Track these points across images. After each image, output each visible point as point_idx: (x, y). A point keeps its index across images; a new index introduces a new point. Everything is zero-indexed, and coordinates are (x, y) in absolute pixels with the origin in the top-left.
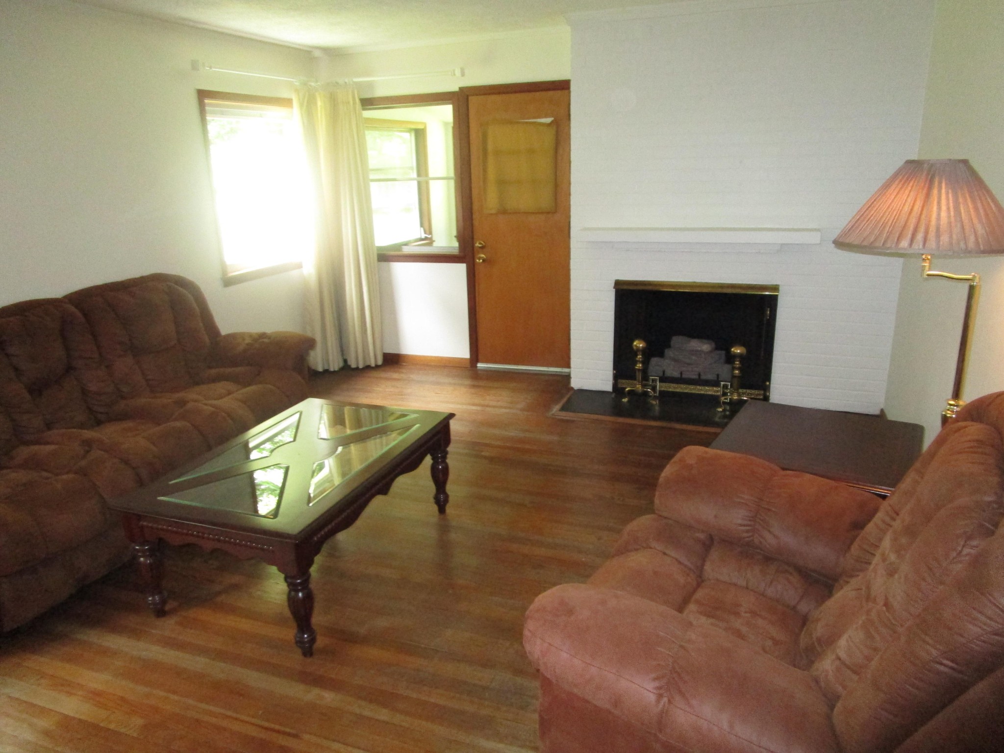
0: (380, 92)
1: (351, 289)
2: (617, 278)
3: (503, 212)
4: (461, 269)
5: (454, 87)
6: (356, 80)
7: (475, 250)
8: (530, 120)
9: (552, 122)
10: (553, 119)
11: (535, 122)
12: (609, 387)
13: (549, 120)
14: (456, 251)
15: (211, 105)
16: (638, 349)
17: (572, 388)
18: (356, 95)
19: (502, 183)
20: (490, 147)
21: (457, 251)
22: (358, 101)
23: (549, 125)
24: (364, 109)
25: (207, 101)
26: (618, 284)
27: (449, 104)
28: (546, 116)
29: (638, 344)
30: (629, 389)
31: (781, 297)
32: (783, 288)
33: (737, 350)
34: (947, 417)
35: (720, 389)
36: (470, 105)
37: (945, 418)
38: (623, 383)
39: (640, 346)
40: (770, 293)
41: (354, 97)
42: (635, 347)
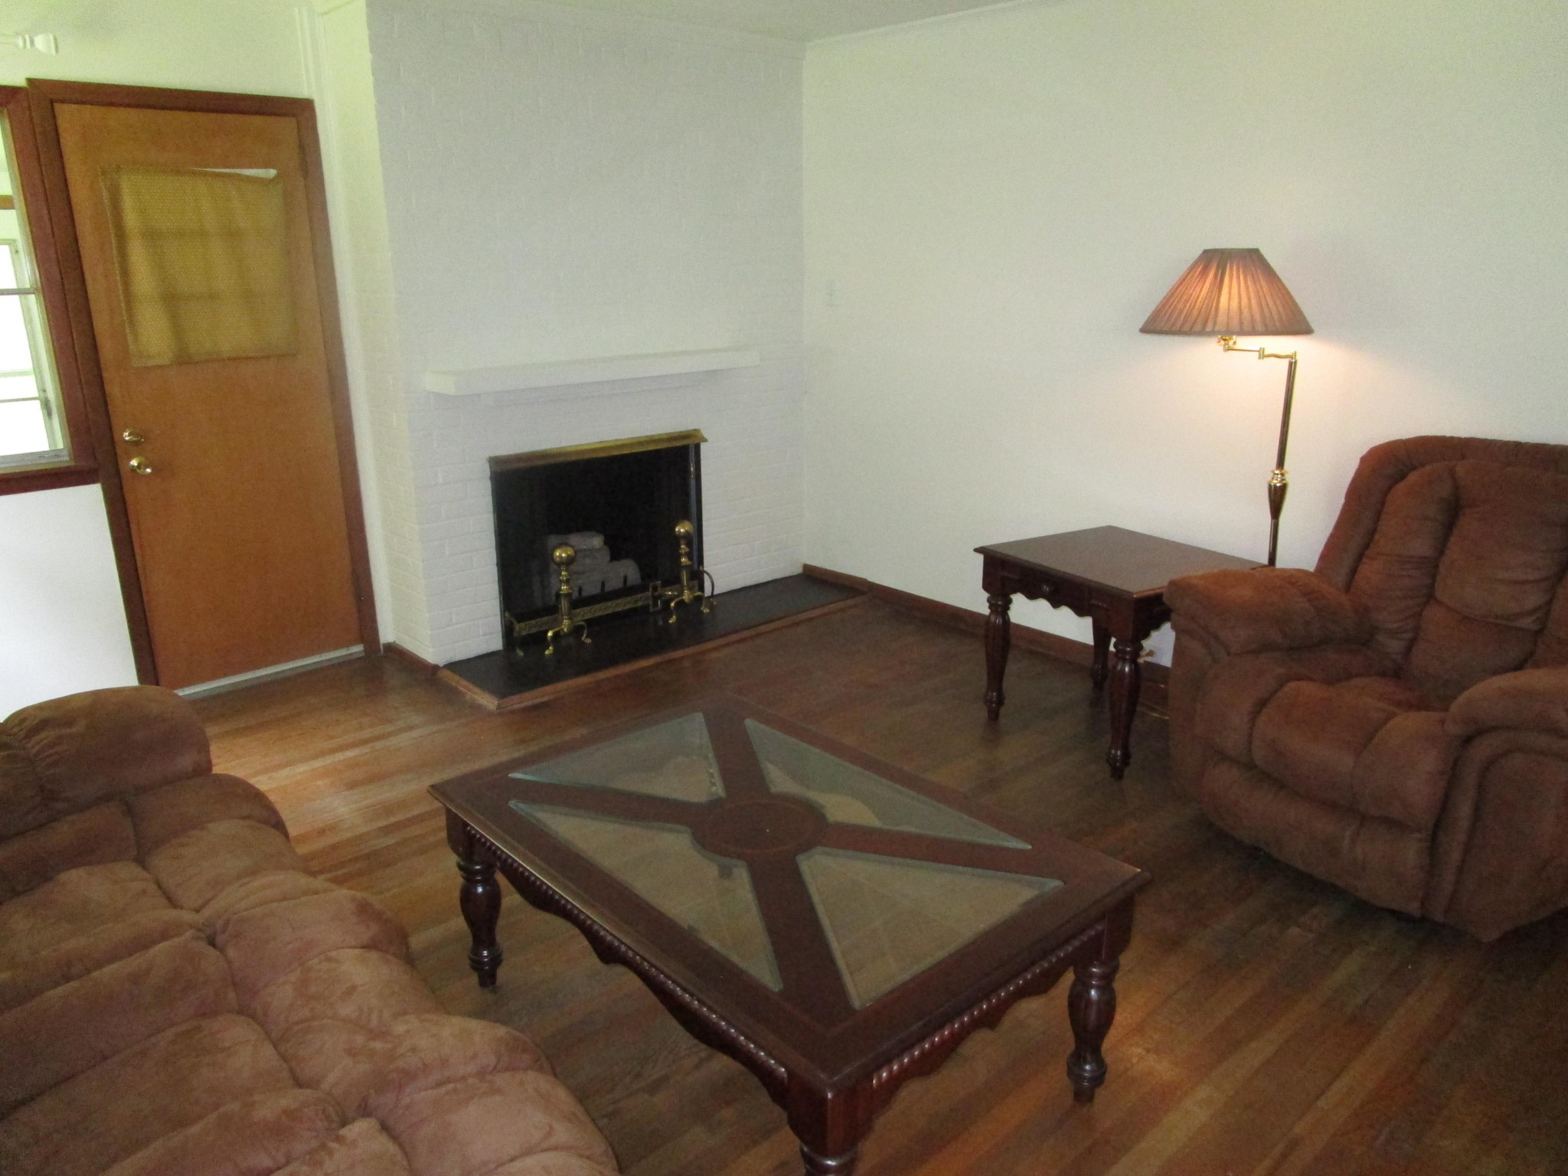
2: (493, 454)
3: (184, 359)
4: (90, 498)
5: (14, 78)
7: (119, 451)
8: (216, 170)
9: (276, 177)
10: (277, 171)
11: (239, 175)
12: (496, 643)
13: (268, 173)
14: (65, 460)
16: (562, 562)
17: (435, 666)
19: (172, 300)
20: (130, 222)
21: (67, 458)
23: (270, 183)
26: (495, 462)
28: (260, 165)
29: (560, 554)
30: (553, 631)
31: (703, 447)
32: (705, 433)
33: (681, 529)
34: (1275, 486)
35: (649, 593)
36: (60, 122)
37: (1270, 486)
38: (522, 629)
39: (563, 555)
40: (693, 441)
42: (558, 560)
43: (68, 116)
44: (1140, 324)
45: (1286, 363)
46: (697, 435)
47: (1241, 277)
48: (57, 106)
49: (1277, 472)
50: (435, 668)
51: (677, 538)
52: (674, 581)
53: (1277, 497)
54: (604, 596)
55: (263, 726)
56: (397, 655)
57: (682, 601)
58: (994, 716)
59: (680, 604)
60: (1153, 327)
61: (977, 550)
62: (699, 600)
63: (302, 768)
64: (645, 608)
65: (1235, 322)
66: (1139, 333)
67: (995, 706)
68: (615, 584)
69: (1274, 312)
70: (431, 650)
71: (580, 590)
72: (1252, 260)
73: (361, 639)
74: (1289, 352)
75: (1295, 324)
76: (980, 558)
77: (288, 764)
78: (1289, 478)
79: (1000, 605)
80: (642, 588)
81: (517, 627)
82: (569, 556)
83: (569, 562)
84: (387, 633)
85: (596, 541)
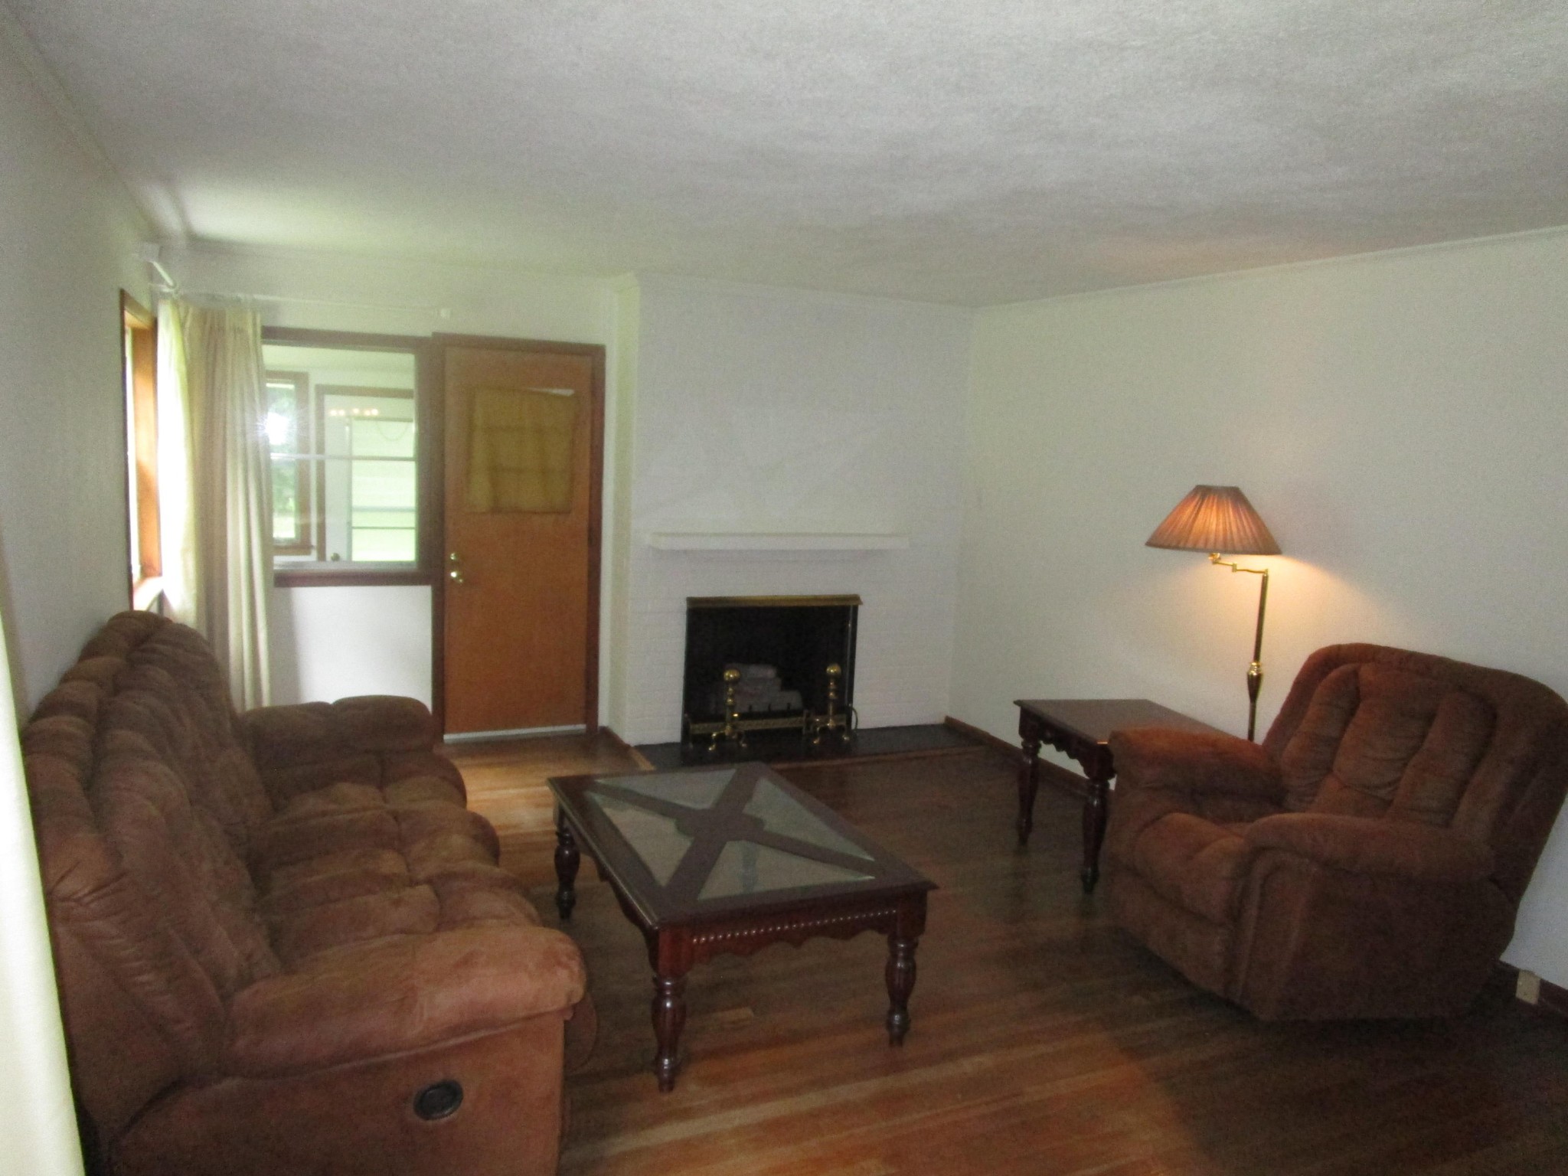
0: (289, 320)
1: (239, 633)
2: (689, 596)
3: (496, 509)
4: (422, 595)
6: (256, 297)
7: (446, 565)
8: (537, 390)
9: (574, 395)
10: (575, 390)
11: (548, 393)
12: (675, 736)
13: (566, 392)
14: (414, 567)
16: (730, 681)
17: (629, 746)
18: (259, 321)
19: (495, 471)
20: (479, 421)
22: (259, 328)
23: (567, 399)
24: (265, 343)
26: (691, 601)
27: (409, 353)
28: (561, 386)
29: (730, 675)
30: (718, 733)
31: (860, 608)
32: (862, 598)
33: (832, 670)
34: (1252, 676)
35: (804, 718)
36: (448, 359)
37: (1248, 676)
38: (698, 728)
39: (731, 676)
40: (852, 604)
41: (255, 325)
42: (727, 679)
43: (455, 356)
45: (1259, 577)
46: (856, 599)
48: (446, 350)
49: (1254, 664)
50: (627, 747)
51: (828, 677)
52: (823, 712)
53: (1254, 685)
54: (770, 714)
55: (501, 764)
56: (607, 735)
57: (827, 728)
58: (1023, 840)
59: (825, 730)
60: (1156, 542)
61: (1018, 703)
62: (840, 729)
63: (512, 791)
64: (799, 731)
66: (1144, 546)
67: (1025, 830)
68: (782, 707)
69: (1249, 534)
70: (630, 736)
71: (750, 707)
72: (1235, 496)
73: (585, 721)
74: (1262, 569)
75: (1267, 546)
76: (1017, 710)
77: (505, 788)
78: (1264, 670)
79: (1031, 748)
80: (797, 713)
81: (691, 727)
82: (735, 677)
83: (735, 682)
84: (604, 720)
85: (770, 673)
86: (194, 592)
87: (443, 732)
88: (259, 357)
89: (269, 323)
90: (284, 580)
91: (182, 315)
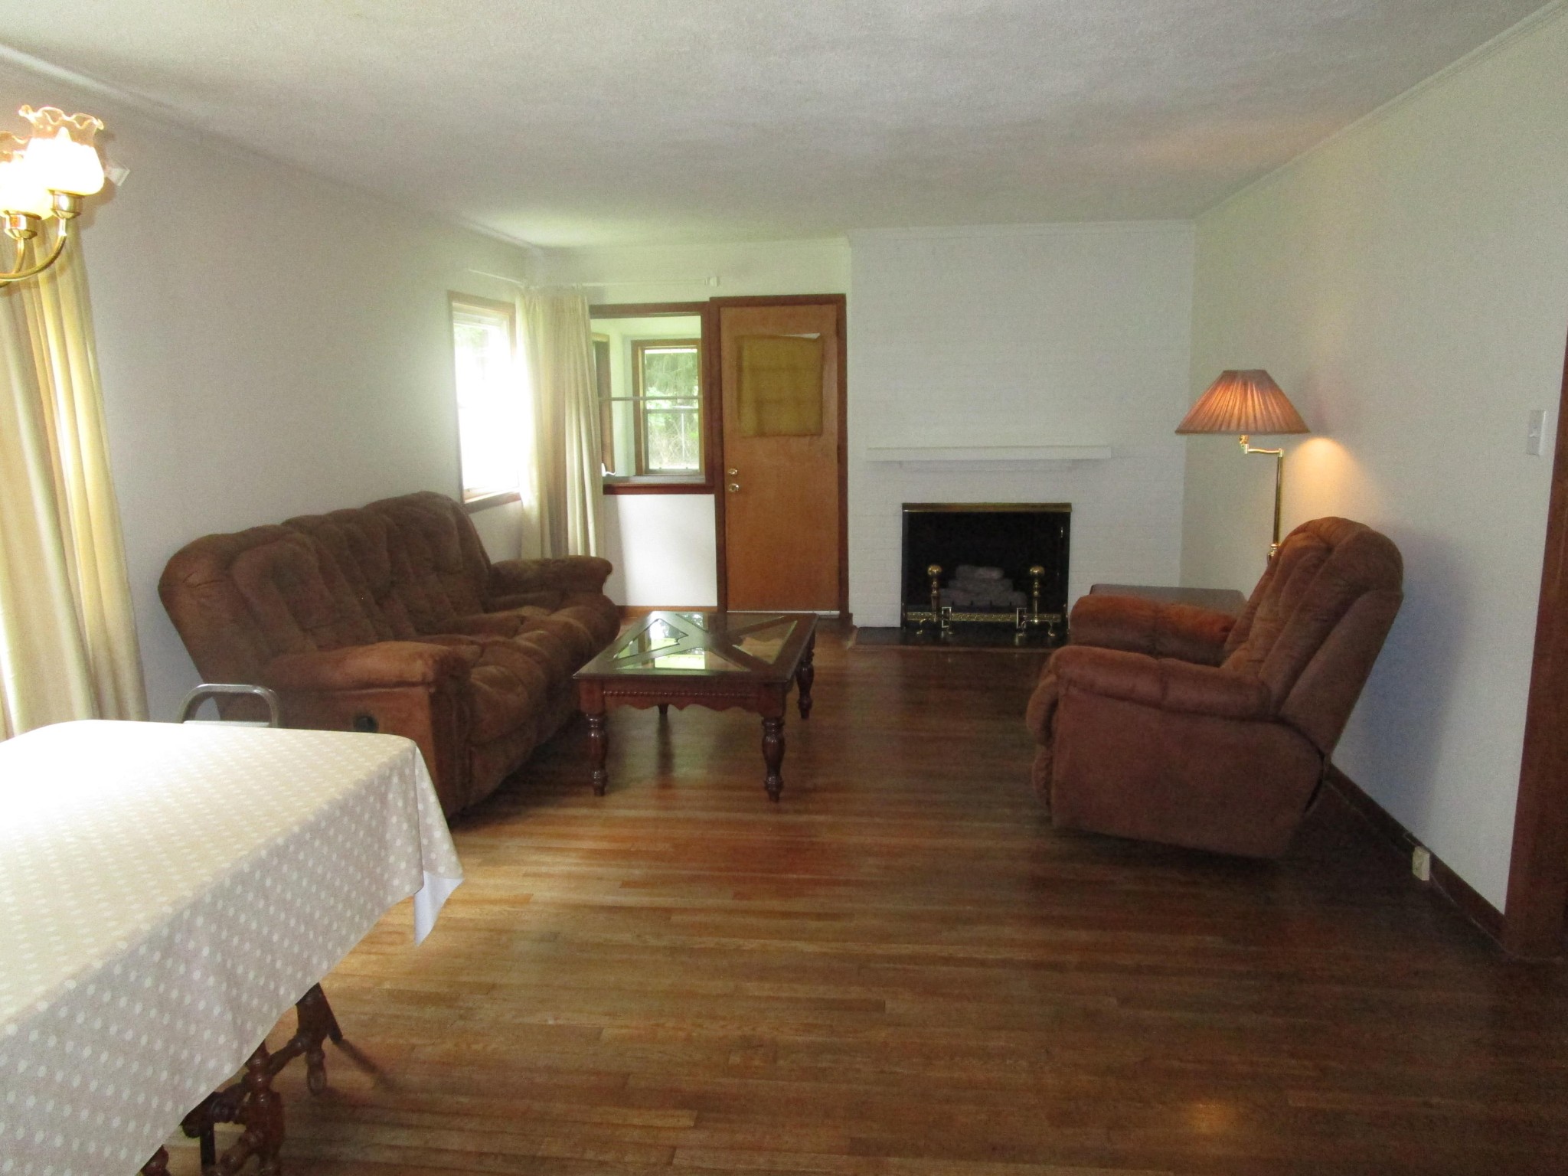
0: (613, 299)
1: (575, 526)
2: (904, 502)
3: (761, 433)
4: (706, 503)
5: (704, 297)
6: (585, 285)
7: (726, 479)
8: (791, 335)
9: (818, 338)
10: (818, 334)
11: (799, 338)
12: (896, 622)
13: (814, 336)
14: (701, 480)
15: (460, 310)
16: (934, 576)
17: (855, 627)
18: (586, 301)
19: (760, 405)
20: (746, 364)
21: (703, 480)
22: (587, 308)
23: (815, 341)
24: (591, 318)
25: (455, 304)
26: (905, 506)
27: (697, 315)
28: (810, 331)
29: (932, 569)
30: (925, 620)
31: (1075, 514)
32: (1073, 506)
33: (1035, 571)
34: (1272, 556)
35: (1016, 615)
36: (722, 317)
39: (934, 571)
40: (1066, 510)
41: (583, 303)
42: (930, 574)
43: (727, 314)
44: (1176, 428)
45: (1275, 458)
46: (1068, 506)
47: (1255, 391)
48: (722, 309)
49: (1274, 545)
57: (1033, 623)
59: (1031, 625)
65: (1252, 426)
66: (1174, 434)
68: (1004, 604)
69: (1279, 417)
72: (1262, 380)
73: (841, 608)
81: (910, 614)
82: (938, 572)
85: (995, 574)
86: (537, 494)
87: (727, 610)
88: (587, 327)
89: (597, 303)
90: (612, 488)
91: (527, 303)
